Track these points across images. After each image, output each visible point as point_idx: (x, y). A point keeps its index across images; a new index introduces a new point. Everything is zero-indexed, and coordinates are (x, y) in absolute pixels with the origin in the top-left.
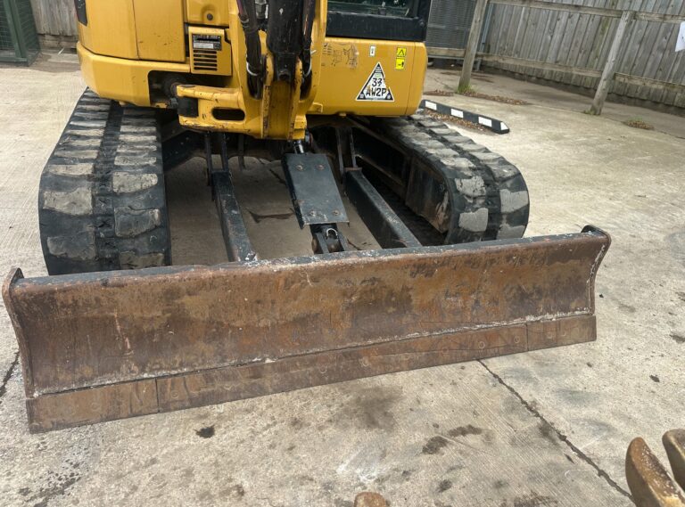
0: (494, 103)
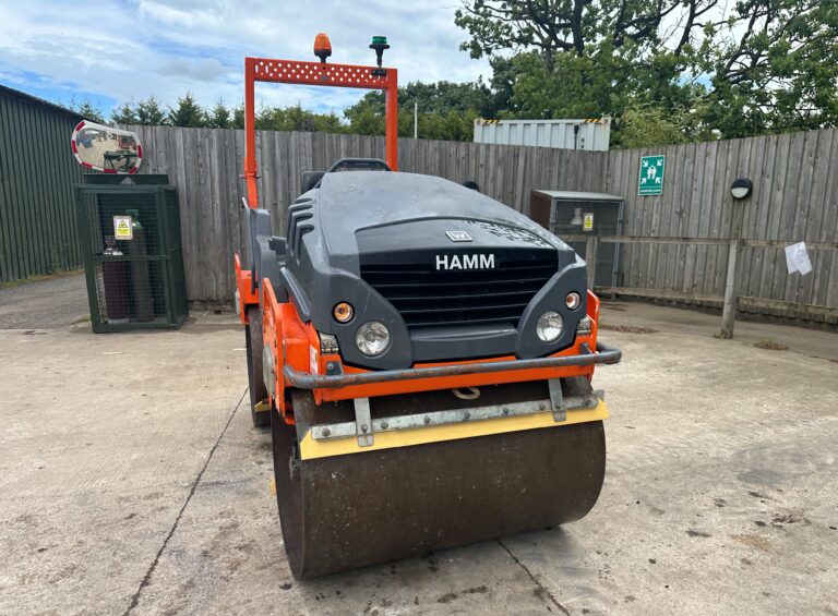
0: (616, 333)
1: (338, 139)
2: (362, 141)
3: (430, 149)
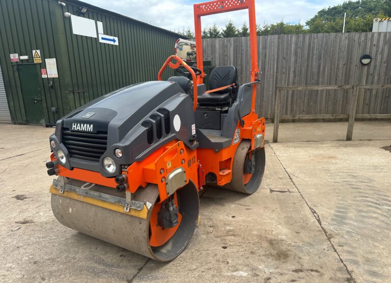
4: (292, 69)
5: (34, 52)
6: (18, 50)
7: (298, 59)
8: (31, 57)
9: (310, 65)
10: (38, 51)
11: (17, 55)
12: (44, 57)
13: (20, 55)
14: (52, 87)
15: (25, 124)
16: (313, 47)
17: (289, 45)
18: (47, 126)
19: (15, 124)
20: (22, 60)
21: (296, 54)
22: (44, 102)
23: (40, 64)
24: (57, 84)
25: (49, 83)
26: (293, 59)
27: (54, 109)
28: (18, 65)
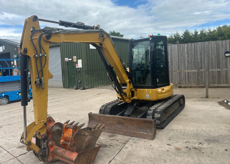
1: (184, 45)
2: (191, 45)
3: (213, 44)
4: (186, 60)
5: (74, 57)
6: (68, 57)
7: (189, 55)
8: (73, 59)
9: (196, 58)
10: (75, 57)
11: (67, 58)
12: (77, 59)
13: (69, 58)
14: (79, 71)
15: (68, 88)
16: (197, 49)
17: (183, 49)
18: (76, 89)
19: (64, 88)
20: (69, 61)
21: (188, 53)
22: (76, 78)
23: (76, 62)
24: (81, 70)
25: (78, 70)
26: (186, 55)
27: (79, 81)
28: (68, 63)
